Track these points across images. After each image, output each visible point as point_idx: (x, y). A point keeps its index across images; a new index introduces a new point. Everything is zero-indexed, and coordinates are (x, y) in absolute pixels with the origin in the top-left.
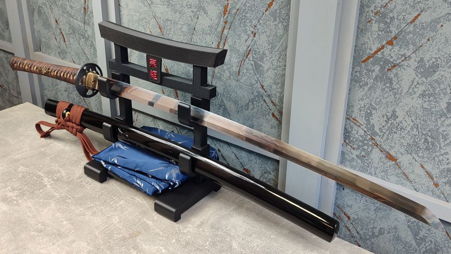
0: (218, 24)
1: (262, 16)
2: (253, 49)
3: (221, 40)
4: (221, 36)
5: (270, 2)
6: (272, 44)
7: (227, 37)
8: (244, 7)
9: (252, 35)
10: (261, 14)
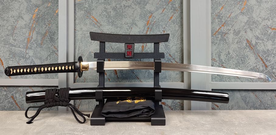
1: (168, 23)
5: (171, 17)
8: (158, 20)
9: (163, 32)
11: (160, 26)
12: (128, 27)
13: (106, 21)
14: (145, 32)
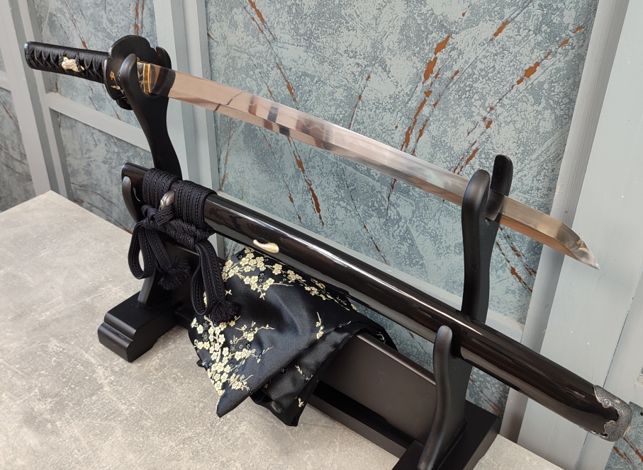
0: (410, 96)
1: (510, 91)
2: (484, 149)
3: (414, 123)
4: (415, 118)
5: (530, 68)
6: (525, 145)
7: (427, 121)
8: (470, 70)
9: (483, 124)
10: (507, 87)
11: (476, 97)
12: (357, 70)
13: (287, 27)
14: (415, 104)
